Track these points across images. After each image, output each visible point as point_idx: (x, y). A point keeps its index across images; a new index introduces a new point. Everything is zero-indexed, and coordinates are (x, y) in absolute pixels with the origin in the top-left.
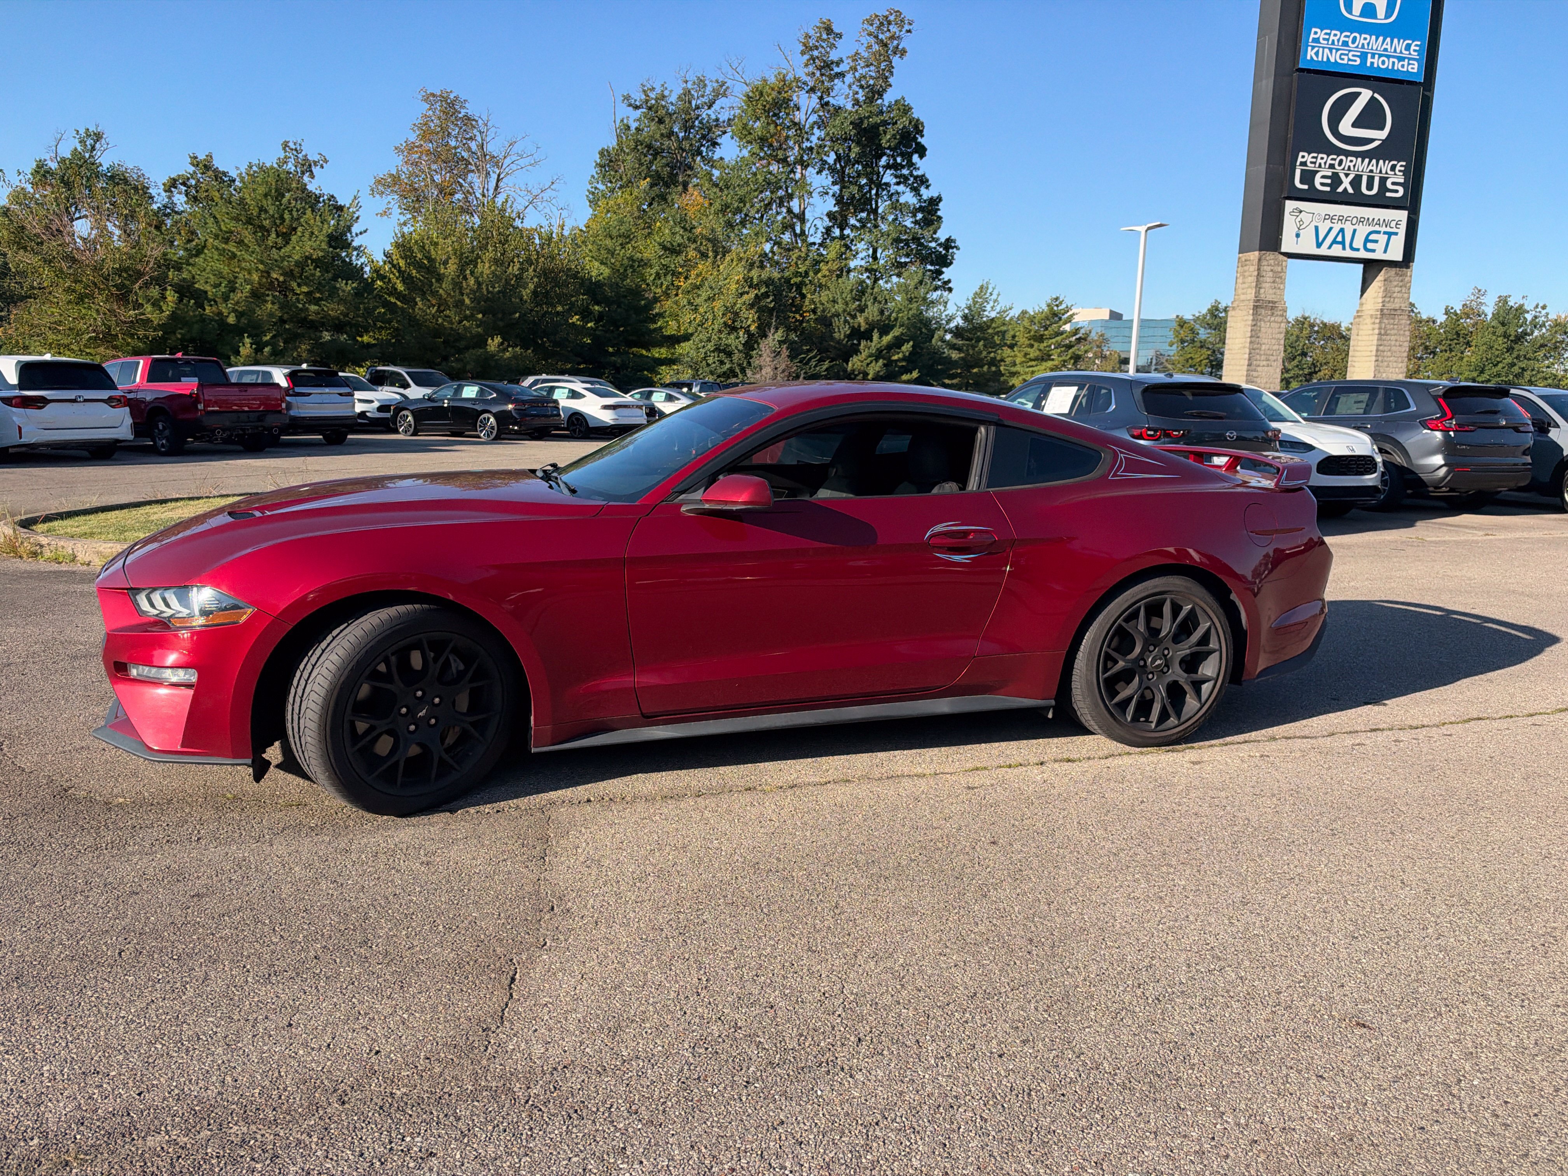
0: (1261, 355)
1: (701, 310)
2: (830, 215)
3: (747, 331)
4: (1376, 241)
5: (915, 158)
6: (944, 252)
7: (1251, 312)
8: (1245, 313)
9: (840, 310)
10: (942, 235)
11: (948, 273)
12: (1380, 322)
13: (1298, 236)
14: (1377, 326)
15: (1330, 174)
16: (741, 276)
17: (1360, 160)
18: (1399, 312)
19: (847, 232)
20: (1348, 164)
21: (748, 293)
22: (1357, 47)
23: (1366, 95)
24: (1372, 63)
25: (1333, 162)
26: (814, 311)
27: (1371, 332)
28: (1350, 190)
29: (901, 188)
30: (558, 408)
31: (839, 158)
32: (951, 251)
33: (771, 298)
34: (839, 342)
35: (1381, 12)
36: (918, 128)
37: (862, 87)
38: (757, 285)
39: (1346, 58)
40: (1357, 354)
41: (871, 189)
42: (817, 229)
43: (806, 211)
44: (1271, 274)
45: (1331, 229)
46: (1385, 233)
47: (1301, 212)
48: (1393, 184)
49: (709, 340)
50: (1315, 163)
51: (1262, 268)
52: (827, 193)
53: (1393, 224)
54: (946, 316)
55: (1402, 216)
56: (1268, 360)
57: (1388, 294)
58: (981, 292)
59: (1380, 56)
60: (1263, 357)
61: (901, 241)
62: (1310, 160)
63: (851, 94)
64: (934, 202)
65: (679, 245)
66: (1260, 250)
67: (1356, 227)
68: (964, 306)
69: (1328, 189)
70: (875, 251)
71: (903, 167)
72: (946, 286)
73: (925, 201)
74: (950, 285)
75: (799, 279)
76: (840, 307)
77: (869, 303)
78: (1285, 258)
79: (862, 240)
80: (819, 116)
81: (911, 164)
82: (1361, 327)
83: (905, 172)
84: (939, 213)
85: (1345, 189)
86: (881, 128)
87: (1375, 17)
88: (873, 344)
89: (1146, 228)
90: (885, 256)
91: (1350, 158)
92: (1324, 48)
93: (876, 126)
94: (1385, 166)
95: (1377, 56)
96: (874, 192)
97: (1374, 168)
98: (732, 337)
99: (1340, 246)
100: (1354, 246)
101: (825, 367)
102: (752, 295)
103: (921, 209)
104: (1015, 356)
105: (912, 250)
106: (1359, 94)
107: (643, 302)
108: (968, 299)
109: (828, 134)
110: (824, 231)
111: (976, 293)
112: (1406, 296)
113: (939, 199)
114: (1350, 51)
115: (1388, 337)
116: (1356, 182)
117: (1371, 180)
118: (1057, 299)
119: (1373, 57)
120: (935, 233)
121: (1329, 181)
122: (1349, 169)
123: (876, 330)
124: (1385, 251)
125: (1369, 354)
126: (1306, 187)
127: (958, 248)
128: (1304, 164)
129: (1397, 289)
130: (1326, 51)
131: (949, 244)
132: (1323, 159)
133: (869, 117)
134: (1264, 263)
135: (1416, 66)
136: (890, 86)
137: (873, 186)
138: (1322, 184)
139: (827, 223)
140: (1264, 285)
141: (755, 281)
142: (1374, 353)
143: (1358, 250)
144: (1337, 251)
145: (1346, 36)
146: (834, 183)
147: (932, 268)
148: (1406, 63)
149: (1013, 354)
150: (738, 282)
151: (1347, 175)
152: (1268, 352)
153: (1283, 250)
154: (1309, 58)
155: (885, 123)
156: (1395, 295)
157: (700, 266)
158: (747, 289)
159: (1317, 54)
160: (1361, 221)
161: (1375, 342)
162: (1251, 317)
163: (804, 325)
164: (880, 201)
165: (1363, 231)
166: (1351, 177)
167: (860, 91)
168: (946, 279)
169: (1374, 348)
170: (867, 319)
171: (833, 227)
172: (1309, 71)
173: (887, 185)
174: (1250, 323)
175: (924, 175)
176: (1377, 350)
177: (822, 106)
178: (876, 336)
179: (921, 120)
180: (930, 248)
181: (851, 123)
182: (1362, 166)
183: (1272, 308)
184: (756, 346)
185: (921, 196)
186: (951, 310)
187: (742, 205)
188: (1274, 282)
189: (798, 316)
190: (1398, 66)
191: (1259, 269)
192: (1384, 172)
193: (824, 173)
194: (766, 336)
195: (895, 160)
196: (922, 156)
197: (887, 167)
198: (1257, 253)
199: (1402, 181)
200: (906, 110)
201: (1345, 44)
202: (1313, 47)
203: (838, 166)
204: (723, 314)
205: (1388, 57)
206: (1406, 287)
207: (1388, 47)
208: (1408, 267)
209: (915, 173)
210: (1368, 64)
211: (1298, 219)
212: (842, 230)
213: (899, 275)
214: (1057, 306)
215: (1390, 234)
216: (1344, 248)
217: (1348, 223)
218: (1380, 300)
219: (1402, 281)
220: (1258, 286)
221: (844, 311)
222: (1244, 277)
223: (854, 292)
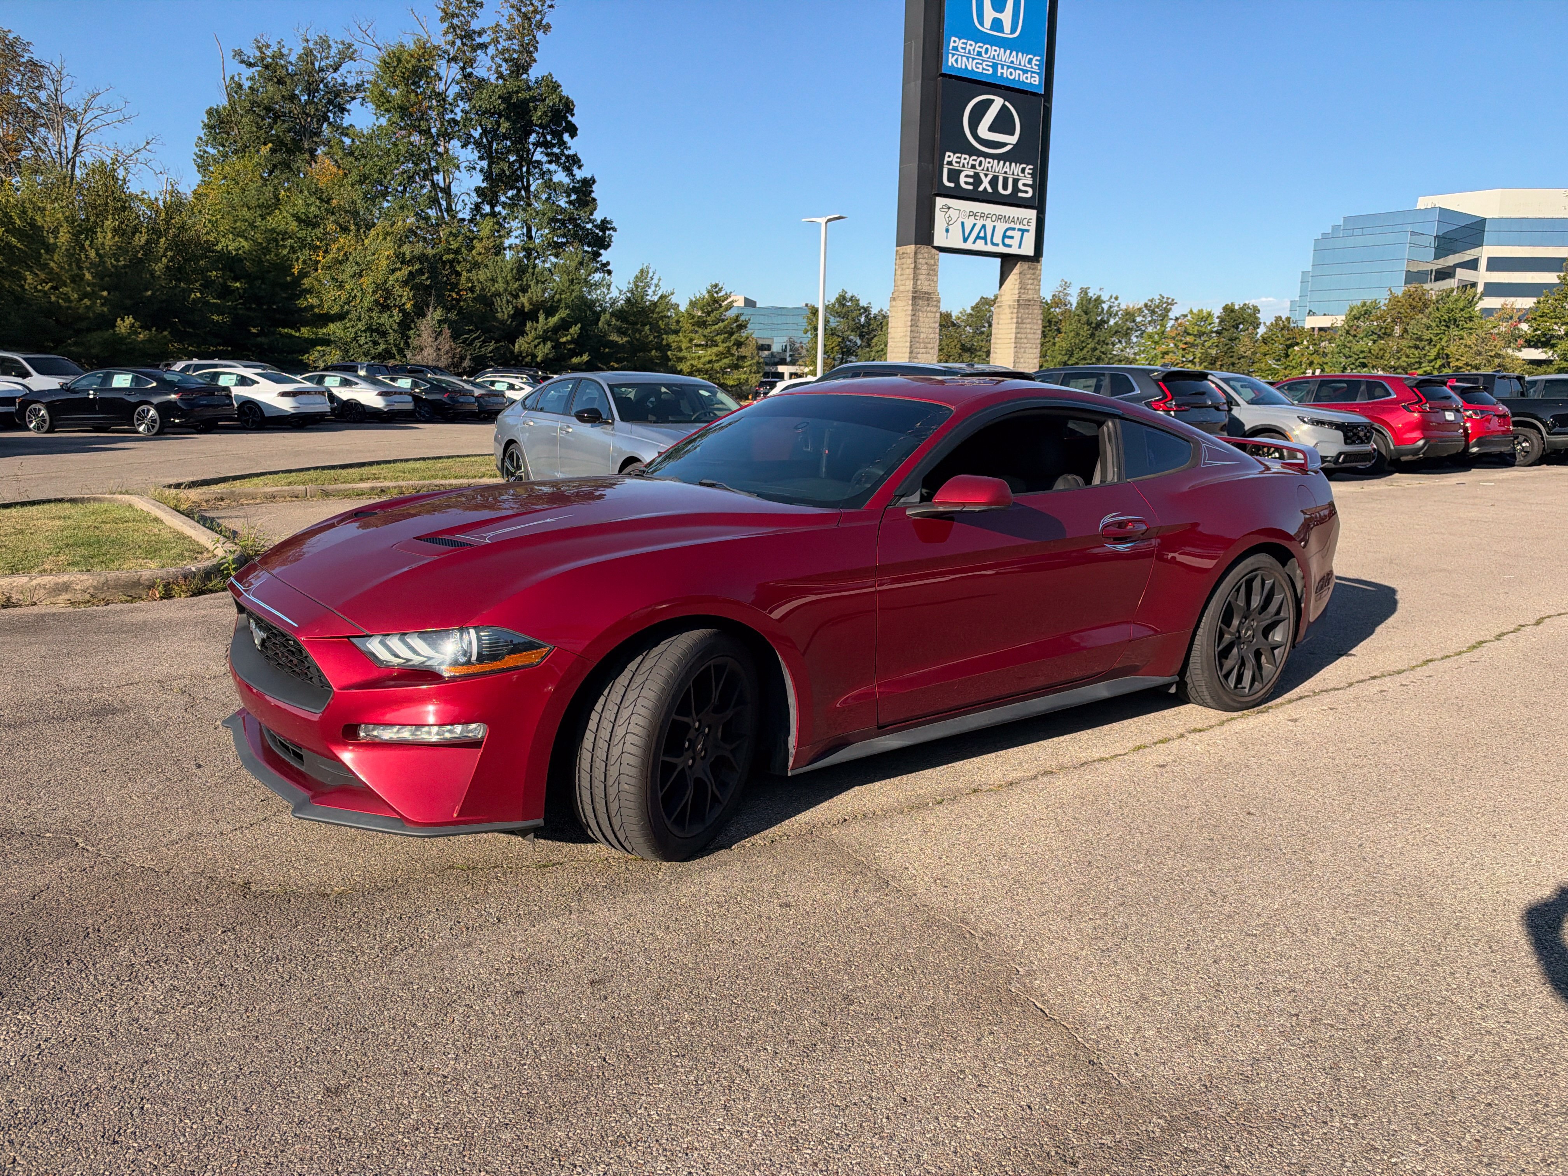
0: (920, 343)
1: (347, 287)
2: (478, 190)
3: (402, 310)
4: (1012, 237)
5: (566, 137)
6: (601, 234)
7: (910, 302)
8: (904, 303)
9: (501, 290)
10: (598, 216)
11: (605, 256)
12: (1017, 312)
13: (947, 231)
14: (1015, 315)
15: (972, 174)
16: (392, 252)
17: (996, 161)
18: (1032, 302)
19: (498, 209)
20: (987, 165)
21: (400, 269)
22: (989, 58)
23: (998, 102)
24: (1002, 73)
25: (974, 163)
26: (472, 290)
27: (1010, 321)
28: (990, 190)
29: (553, 167)
30: (231, 397)
31: (485, 132)
32: (608, 232)
33: (426, 275)
34: (503, 322)
35: (1007, 27)
36: (568, 106)
37: (505, 60)
38: (410, 261)
39: (980, 66)
40: (999, 341)
41: (521, 167)
42: (466, 204)
43: (452, 185)
44: (925, 267)
45: (975, 225)
46: (1019, 230)
47: (949, 208)
48: (1024, 185)
49: (359, 319)
50: (959, 163)
51: (918, 261)
52: (474, 168)
53: (1025, 222)
54: (610, 299)
55: (1032, 214)
56: (927, 348)
57: (1023, 286)
58: (642, 275)
59: (1009, 67)
60: (922, 345)
61: (557, 221)
62: (955, 160)
63: (494, 67)
64: (588, 183)
65: (316, 217)
66: (916, 244)
67: (995, 223)
68: (625, 290)
69: (971, 187)
70: (529, 230)
71: (554, 145)
72: (605, 268)
73: (578, 182)
74: (609, 268)
75: (452, 256)
76: (500, 286)
77: (532, 283)
78: (937, 252)
79: (517, 218)
80: (462, 87)
81: (562, 144)
82: (1002, 316)
83: (556, 150)
84: (593, 195)
85: (985, 189)
86: (531, 104)
87: (1003, 32)
88: (540, 326)
89: (824, 220)
90: (540, 235)
91: (988, 160)
92: (962, 56)
93: (525, 102)
94: (1016, 168)
95: (1005, 68)
96: (524, 169)
97: (1008, 170)
98: (385, 315)
99: (983, 241)
100: (995, 241)
101: (490, 348)
102: (405, 271)
103: (575, 190)
104: (680, 341)
105: (569, 230)
106: (993, 101)
107: (288, 278)
108: (629, 283)
109: (474, 107)
110: (473, 206)
111: (637, 277)
112: (1037, 287)
113: (593, 181)
114: (984, 61)
115: (1024, 326)
116: (994, 182)
117: (1006, 180)
118: (716, 286)
119: (1002, 68)
120: (592, 214)
121: (971, 180)
122: (988, 170)
123: (541, 312)
124: (1020, 247)
125: (1009, 341)
126: (952, 185)
127: (614, 229)
128: (950, 163)
129: (1030, 282)
130: (964, 59)
131: (604, 225)
132: (966, 159)
133: (518, 92)
134: (920, 256)
135: (1037, 79)
136: (535, 61)
137: (524, 163)
138: (966, 183)
139: (475, 198)
140: (921, 277)
141: (408, 257)
142: (1013, 340)
143: (997, 245)
144: (980, 246)
145: (980, 47)
146: (481, 158)
147: (590, 249)
148: (1029, 75)
149: (678, 339)
150: (388, 258)
151: (986, 175)
152: (926, 340)
153: (936, 244)
154: (950, 64)
155: (534, 99)
156: (1028, 287)
157: (340, 239)
158: (398, 265)
159: (956, 61)
160: (999, 218)
161: (1014, 330)
162: (911, 308)
163: (462, 303)
164: (531, 178)
165: (1001, 227)
166: (990, 177)
167: (504, 64)
168: (604, 261)
169: (1013, 336)
170: (530, 299)
171: (482, 203)
172: (951, 77)
173: (539, 162)
174: (910, 312)
175: (575, 155)
176: (1016, 338)
177: (465, 77)
178: (542, 317)
179: (571, 98)
180: (588, 230)
181: (500, 97)
182: (998, 168)
183: (928, 299)
184: (412, 326)
185: (574, 176)
186: (614, 293)
187: (382, 176)
188: (928, 274)
189: (454, 295)
190: (1023, 78)
191: (915, 262)
192: (1016, 173)
193: (470, 147)
194: (424, 316)
195: (545, 137)
196: (572, 136)
197: (537, 144)
198: (913, 246)
199: (1031, 182)
200: (555, 87)
201: (979, 54)
202: (953, 55)
203: (485, 140)
204: (373, 292)
205: (1015, 69)
206: (1037, 279)
207: (1014, 60)
208: (1038, 261)
209: (566, 153)
210: (999, 74)
211: (947, 215)
212: (492, 207)
213: (557, 256)
214: (717, 293)
215: (1023, 231)
216: (986, 243)
217: (989, 220)
218: (1017, 292)
219: (1034, 274)
220: (915, 279)
221: (506, 290)
222: (902, 269)
223: (515, 271)
